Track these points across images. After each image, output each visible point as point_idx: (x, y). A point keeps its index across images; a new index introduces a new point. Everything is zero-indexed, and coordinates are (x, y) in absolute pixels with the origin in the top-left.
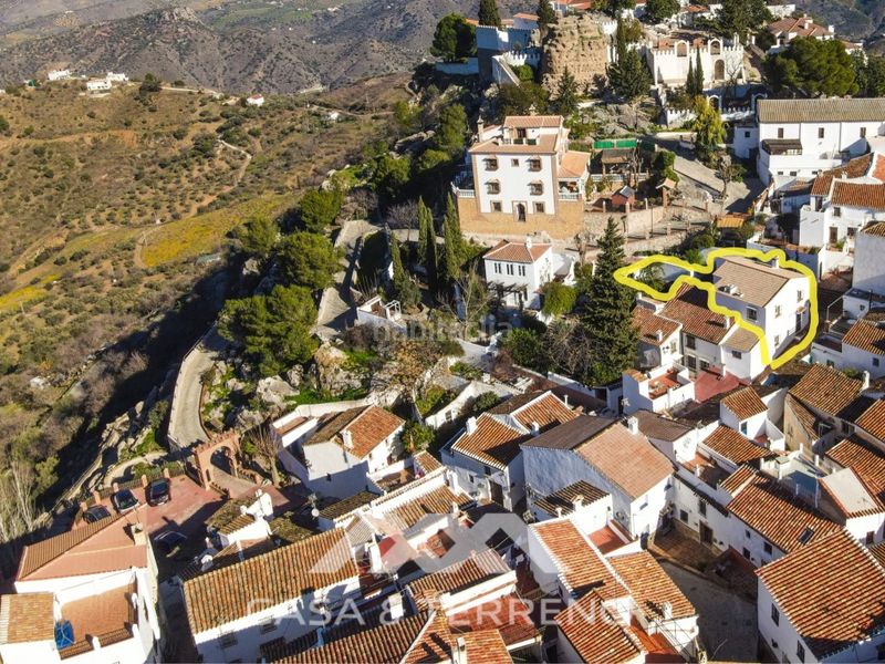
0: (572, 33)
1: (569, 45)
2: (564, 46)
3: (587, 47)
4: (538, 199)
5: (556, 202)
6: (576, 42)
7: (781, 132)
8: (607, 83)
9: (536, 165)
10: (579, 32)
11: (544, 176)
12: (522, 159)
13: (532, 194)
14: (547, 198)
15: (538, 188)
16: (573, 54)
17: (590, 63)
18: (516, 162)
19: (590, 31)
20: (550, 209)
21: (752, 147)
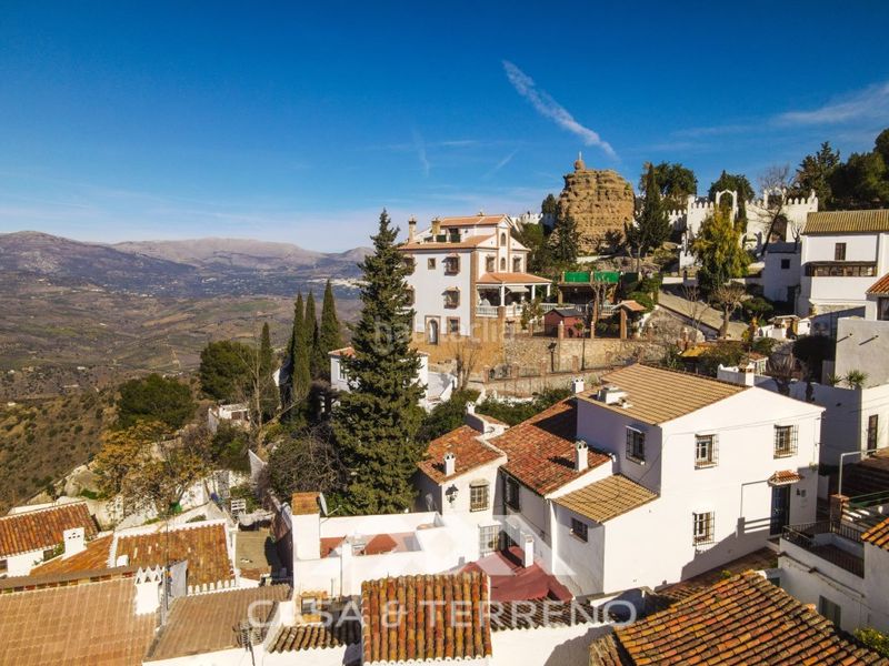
0: (588, 181)
1: (583, 194)
2: (576, 194)
3: (603, 197)
4: (453, 313)
5: (473, 319)
6: (591, 192)
7: (841, 249)
8: (623, 240)
9: (453, 267)
10: (598, 182)
11: (461, 282)
12: (440, 258)
13: (448, 306)
14: (462, 312)
15: (453, 297)
16: (586, 205)
17: (606, 214)
18: (433, 262)
19: (611, 181)
20: (465, 329)
21: (791, 284)
